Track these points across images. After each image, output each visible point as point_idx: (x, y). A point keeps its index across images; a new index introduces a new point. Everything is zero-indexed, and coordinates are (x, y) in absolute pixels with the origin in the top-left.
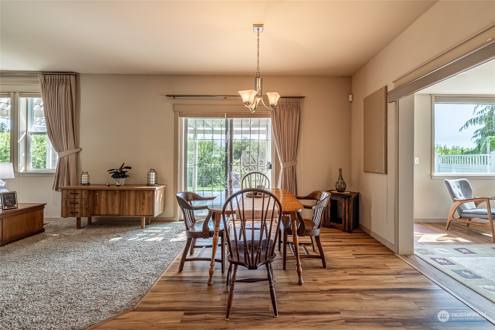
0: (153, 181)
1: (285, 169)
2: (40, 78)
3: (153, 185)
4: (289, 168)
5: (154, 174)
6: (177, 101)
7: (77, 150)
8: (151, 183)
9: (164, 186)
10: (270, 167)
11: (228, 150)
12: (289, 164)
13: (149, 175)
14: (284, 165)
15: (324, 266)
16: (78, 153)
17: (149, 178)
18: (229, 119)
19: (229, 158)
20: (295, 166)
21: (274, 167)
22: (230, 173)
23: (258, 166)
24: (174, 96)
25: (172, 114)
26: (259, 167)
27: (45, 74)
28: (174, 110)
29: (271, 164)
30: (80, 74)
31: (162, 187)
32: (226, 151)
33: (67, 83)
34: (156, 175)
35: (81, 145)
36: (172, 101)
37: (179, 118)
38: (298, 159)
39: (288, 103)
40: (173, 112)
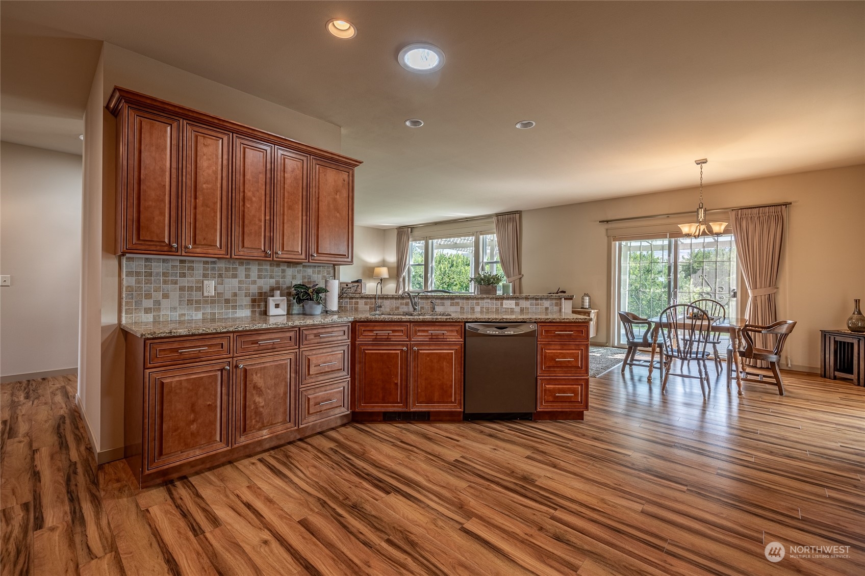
0: (587, 304)
1: (755, 298)
2: (494, 219)
3: (587, 309)
4: (763, 297)
5: (588, 298)
6: (610, 225)
7: (520, 276)
8: (585, 307)
9: (597, 310)
10: (735, 295)
11: (671, 275)
12: (763, 292)
13: (583, 299)
14: (753, 293)
15: (781, 394)
16: (520, 278)
17: (583, 302)
18: (673, 240)
19: (672, 283)
20: (773, 295)
21: (739, 295)
22: (674, 301)
23: (715, 294)
24: (607, 221)
25: (606, 239)
26: (717, 294)
27: (497, 215)
28: (607, 235)
29: (735, 291)
30: (522, 211)
31: (596, 311)
32: (669, 275)
33: (514, 220)
34: (590, 299)
35: (522, 273)
36: (606, 226)
37: (613, 243)
38: (781, 285)
39: (761, 214)
40: (606, 237)
